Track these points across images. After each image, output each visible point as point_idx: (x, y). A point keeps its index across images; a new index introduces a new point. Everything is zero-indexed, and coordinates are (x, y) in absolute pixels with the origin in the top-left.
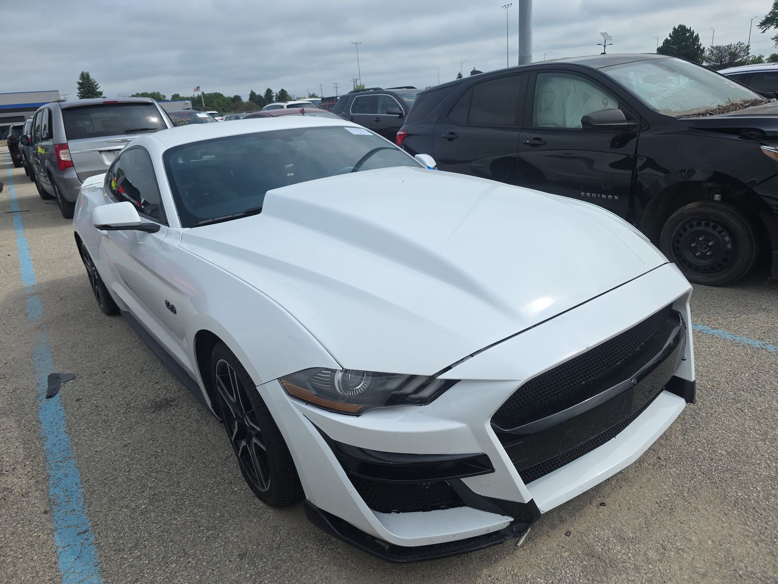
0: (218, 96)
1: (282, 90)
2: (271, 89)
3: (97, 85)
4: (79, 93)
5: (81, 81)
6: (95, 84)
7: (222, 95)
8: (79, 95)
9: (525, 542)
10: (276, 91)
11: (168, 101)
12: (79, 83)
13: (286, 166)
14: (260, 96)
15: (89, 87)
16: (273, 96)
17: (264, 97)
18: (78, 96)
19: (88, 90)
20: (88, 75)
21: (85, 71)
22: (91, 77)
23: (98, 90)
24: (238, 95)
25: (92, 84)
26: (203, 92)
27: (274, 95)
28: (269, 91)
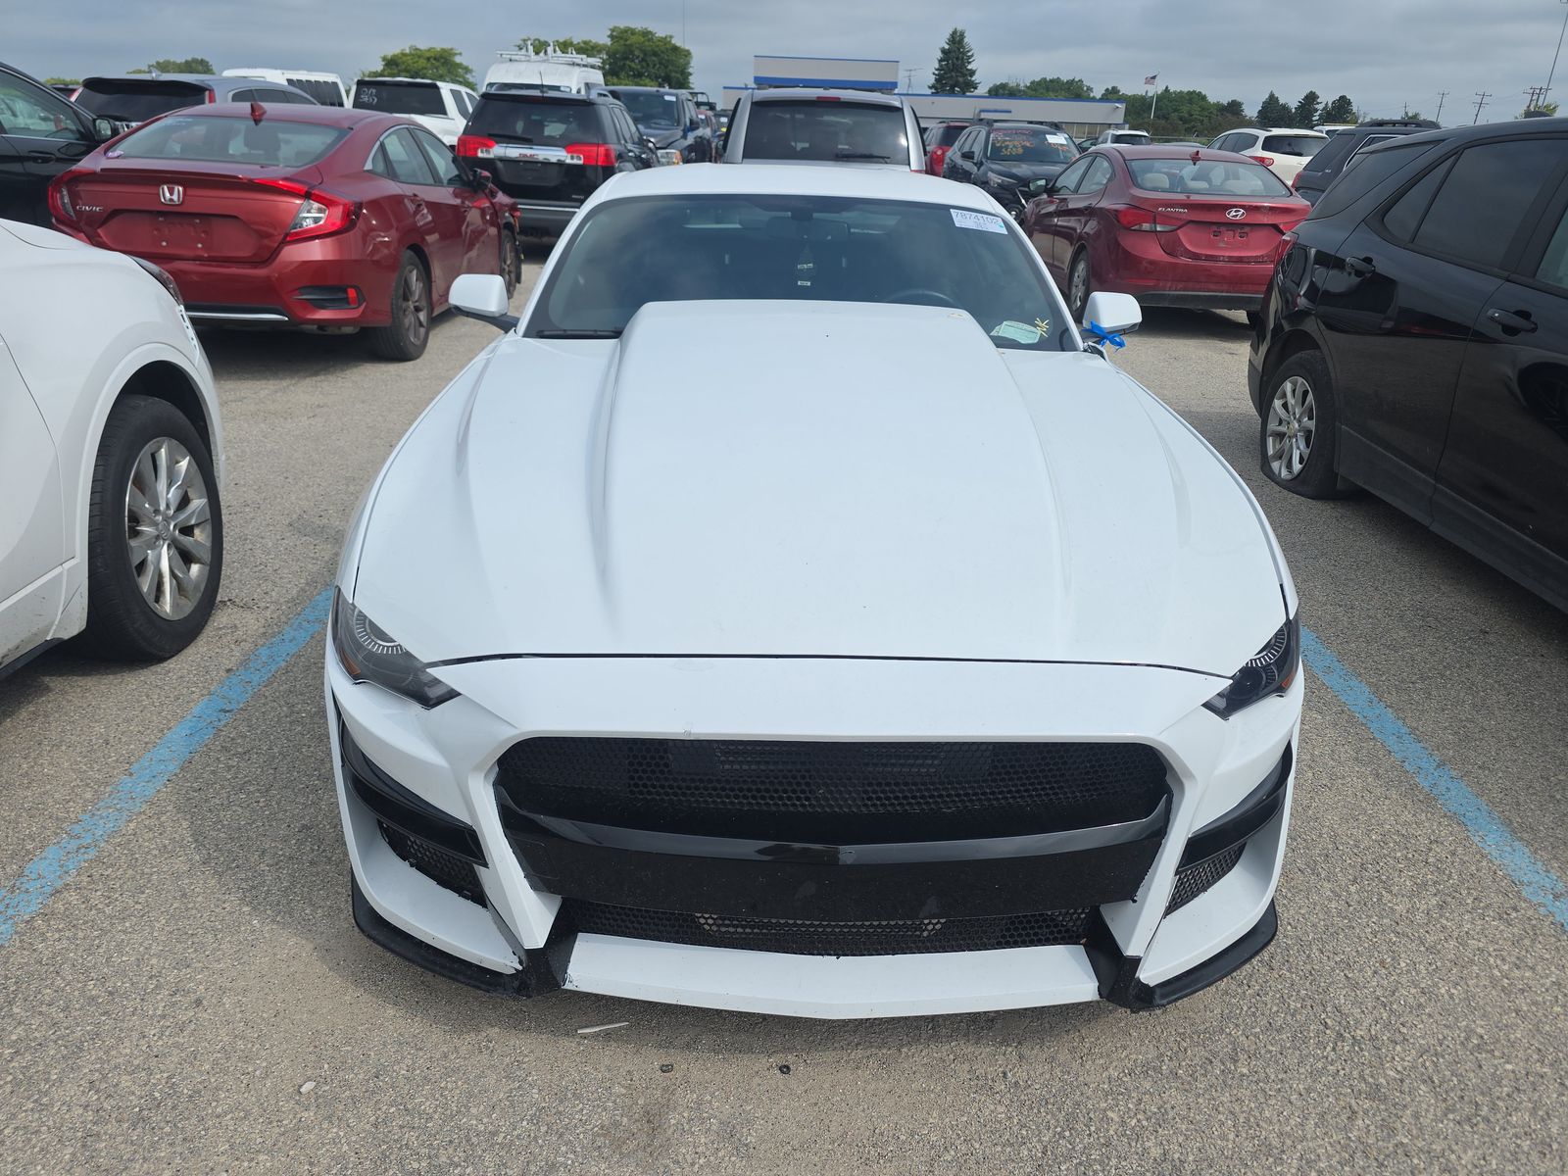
0: (1196, 98)
1: (1343, 98)
2: (1317, 93)
3: (972, 56)
4: (937, 70)
5: (947, 47)
6: (969, 54)
7: (1204, 98)
8: (936, 72)
9: (596, 1036)
10: (1327, 98)
11: (1094, 100)
12: (943, 51)
13: (799, 266)
14: (1285, 108)
15: (957, 59)
16: (1317, 110)
17: (1293, 110)
18: (934, 74)
19: (953, 64)
20: (962, 35)
21: (959, 29)
22: (966, 40)
23: (969, 67)
24: (1239, 100)
25: (964, 53)
26: (1167, 87)
27: (1320, 107)
28: (1311, 98)
